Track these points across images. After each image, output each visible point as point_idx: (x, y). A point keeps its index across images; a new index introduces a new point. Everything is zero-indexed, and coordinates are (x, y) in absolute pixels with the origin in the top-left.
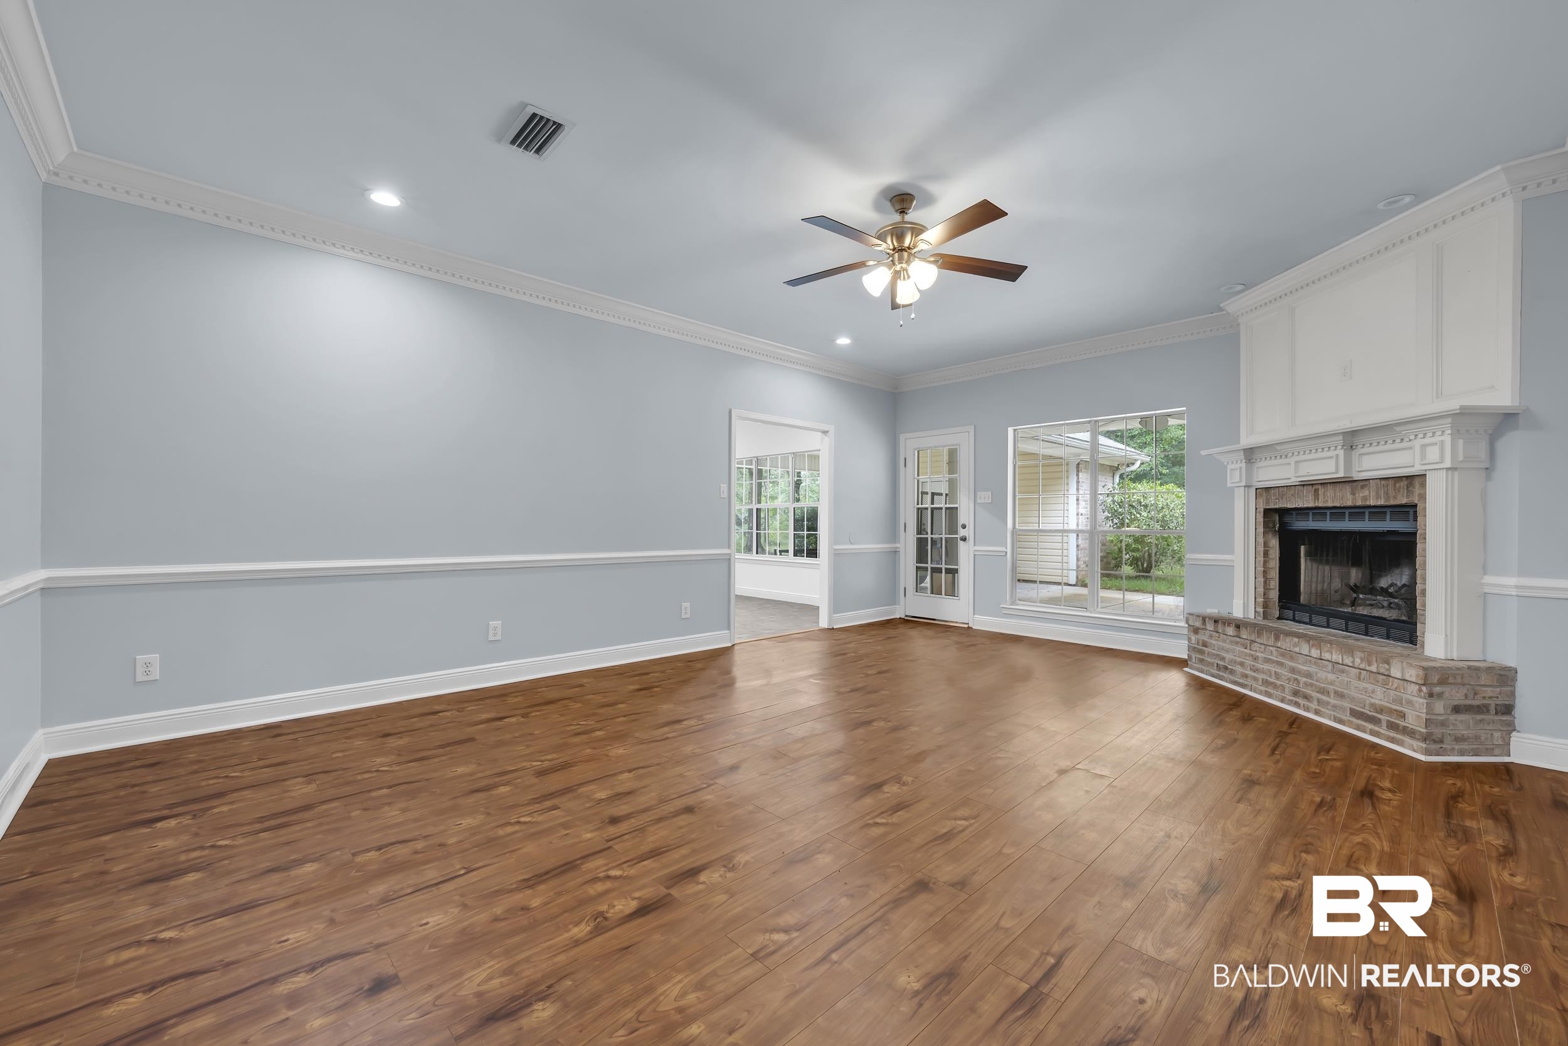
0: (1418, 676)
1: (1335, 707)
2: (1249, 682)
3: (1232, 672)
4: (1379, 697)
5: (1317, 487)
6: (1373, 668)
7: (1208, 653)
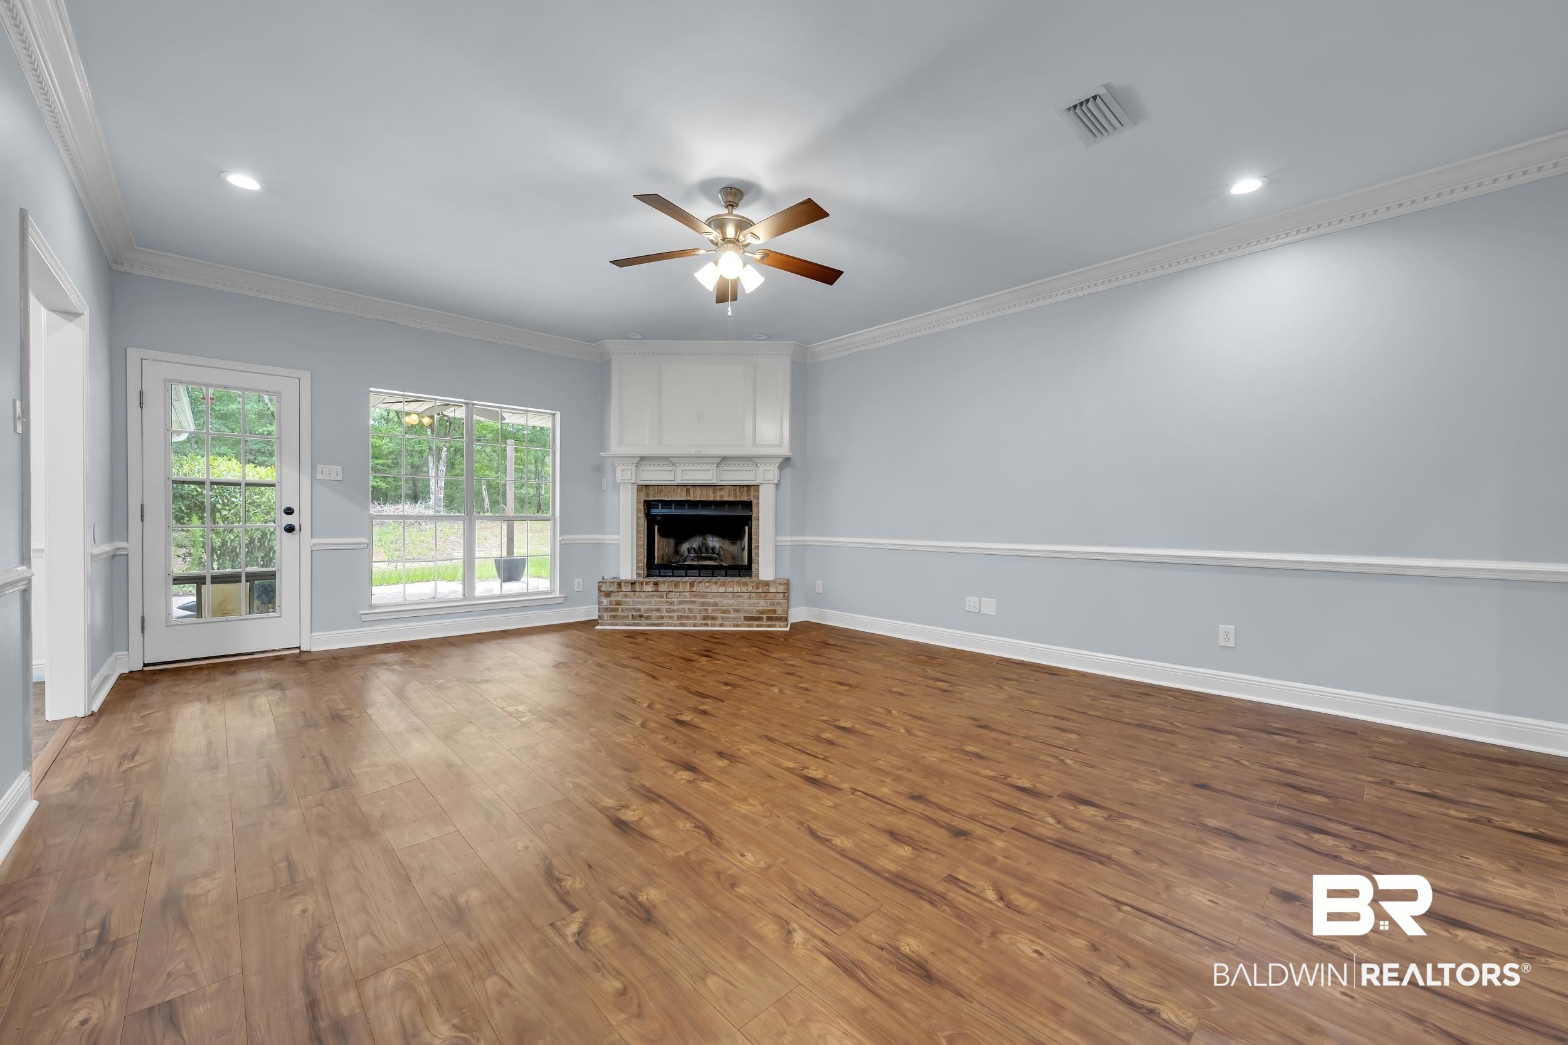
0: (784, 589)
1: (733, 618)
2: (665, 621)
3: (648, 618)
4: (762, 605)
5: (688, 487)
6: (760, 590)
7: (622, 610)
